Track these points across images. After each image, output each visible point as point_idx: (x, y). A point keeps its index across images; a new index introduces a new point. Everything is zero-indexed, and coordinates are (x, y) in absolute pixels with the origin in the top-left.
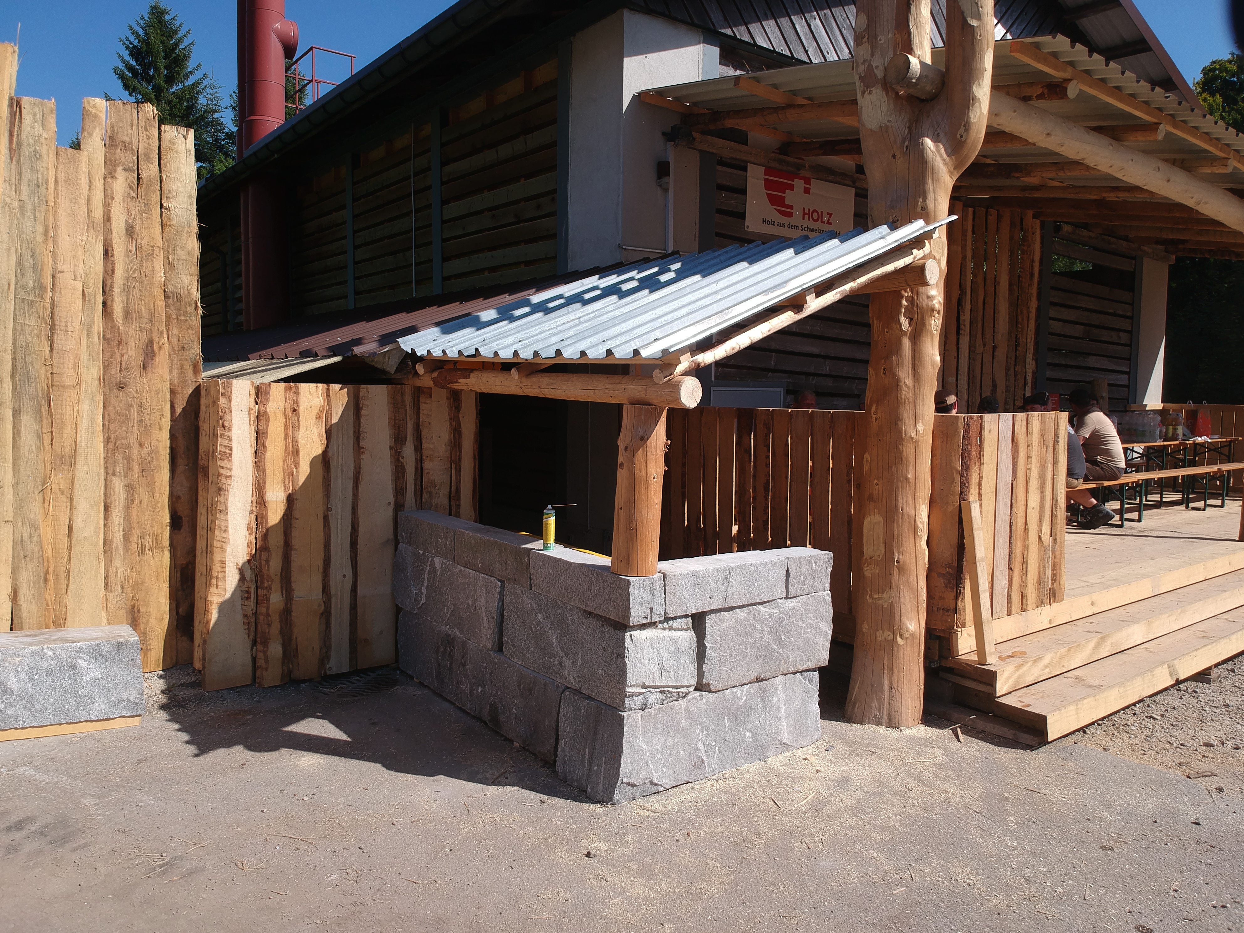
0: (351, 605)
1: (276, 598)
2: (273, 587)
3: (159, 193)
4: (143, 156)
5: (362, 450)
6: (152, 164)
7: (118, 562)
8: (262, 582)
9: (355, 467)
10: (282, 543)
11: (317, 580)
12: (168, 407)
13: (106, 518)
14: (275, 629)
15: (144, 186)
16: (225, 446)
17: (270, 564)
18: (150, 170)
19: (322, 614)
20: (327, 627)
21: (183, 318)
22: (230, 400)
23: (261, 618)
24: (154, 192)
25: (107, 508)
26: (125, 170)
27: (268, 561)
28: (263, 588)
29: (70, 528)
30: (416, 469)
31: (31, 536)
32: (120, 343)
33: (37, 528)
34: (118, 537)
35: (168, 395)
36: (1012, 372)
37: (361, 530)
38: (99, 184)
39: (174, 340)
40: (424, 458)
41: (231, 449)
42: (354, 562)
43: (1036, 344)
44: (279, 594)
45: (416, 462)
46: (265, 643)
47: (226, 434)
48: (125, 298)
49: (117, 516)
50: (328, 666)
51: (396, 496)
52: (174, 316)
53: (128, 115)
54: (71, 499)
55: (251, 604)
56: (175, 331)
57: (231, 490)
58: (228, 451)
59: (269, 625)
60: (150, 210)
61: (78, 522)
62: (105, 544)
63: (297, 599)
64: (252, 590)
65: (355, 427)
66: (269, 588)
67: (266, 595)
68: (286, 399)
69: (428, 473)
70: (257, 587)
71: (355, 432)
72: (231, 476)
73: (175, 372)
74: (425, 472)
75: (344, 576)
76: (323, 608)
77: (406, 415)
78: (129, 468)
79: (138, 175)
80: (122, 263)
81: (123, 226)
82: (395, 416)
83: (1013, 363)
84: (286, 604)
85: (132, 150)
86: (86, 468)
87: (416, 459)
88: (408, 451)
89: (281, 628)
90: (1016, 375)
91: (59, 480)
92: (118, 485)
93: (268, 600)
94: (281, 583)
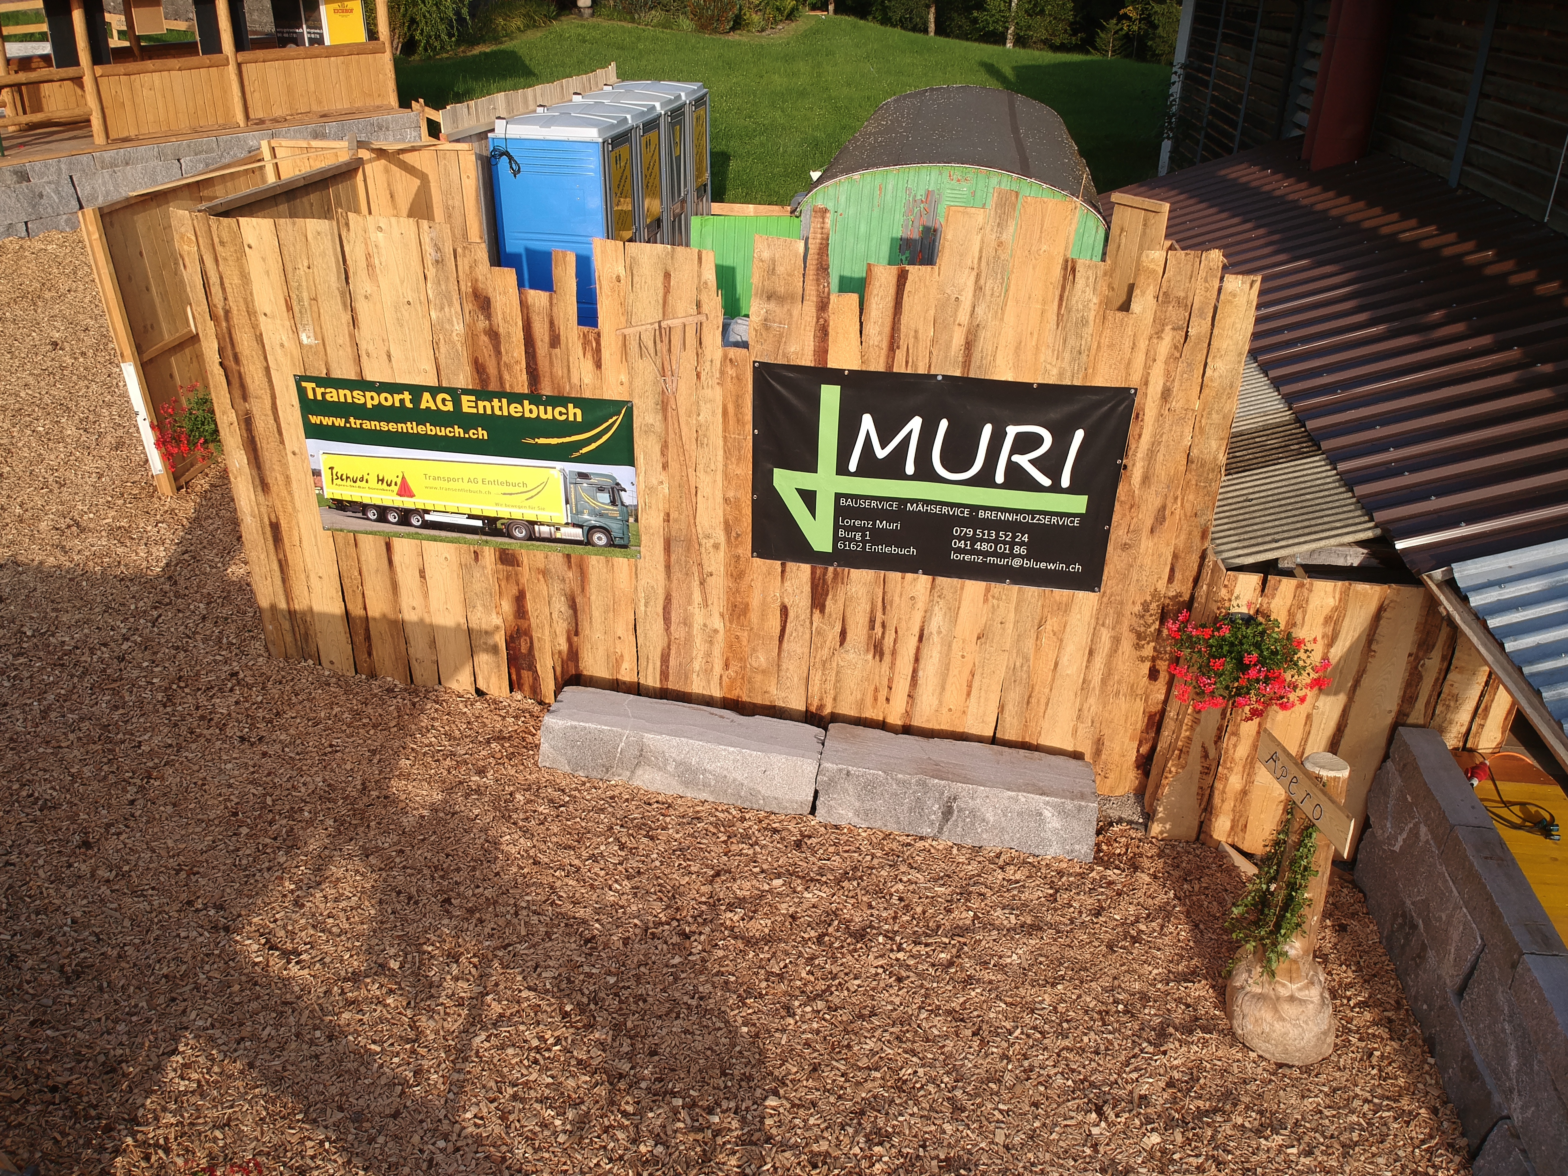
1: (1235, 781)
2: (1235, 770)
3: (1205, 351)
4: (1197, 311)
5: (1374, 654)
6: (1204, 318)
7: (1092, 700)
8: (1225, 762)
9: (1358, 672)
10: (1254, 733)
12: (1168, 569)
13: (1088, 661)
14: (1229, 805)
15: (1191, 344)
18: (1200, 327)
21: (1201, 484)
23: (1216, 793)
24: (1201, 349)
25: (1091, 653)
26: (1173, 329)
27: (1235, 746)
29: (1056, 664)
30: (1437, 680)
31: (1022, 666)
32: (1132, 506)
33: (1028, 660)
34: (1096, 679)
35: (1170, 558)
37: (1348, 731)
38: (1143, 344)
39: (1188, 506)
40: (1452, 669)
44: (1240, 776)
45: (1440, 673)
46: (1215, 815)
48: (1146, 463)
49: (1099, 662)
51: (1401, 706)
52: (1194, 482)
53: (1189, 267)
54: (1061, 640)
55: (1209, 779)
56: (1191, 497)
59: (1223, 801)
60: (1192, 371)
61: (1064, 660)
62: (1084, 682)
65: (1372, 630)
66: (1230, 769)
68: (1295, 596)
69: (1452, 685)
70: (1219, 766)
73: (1183, 537)
74: (1448, 684)
78: (1118, 621)
79: (1187, 332)
80: (1150, 428)
81: (1159, 388)
82: (1426, 621)
85: (1186, 305)
86: (1079, 616)
87: (1440, 670)
88: (1432, 661)
91: (1052, 623)
92: (1105, 636)
93: (1227, 779)
94: (1244, 767)
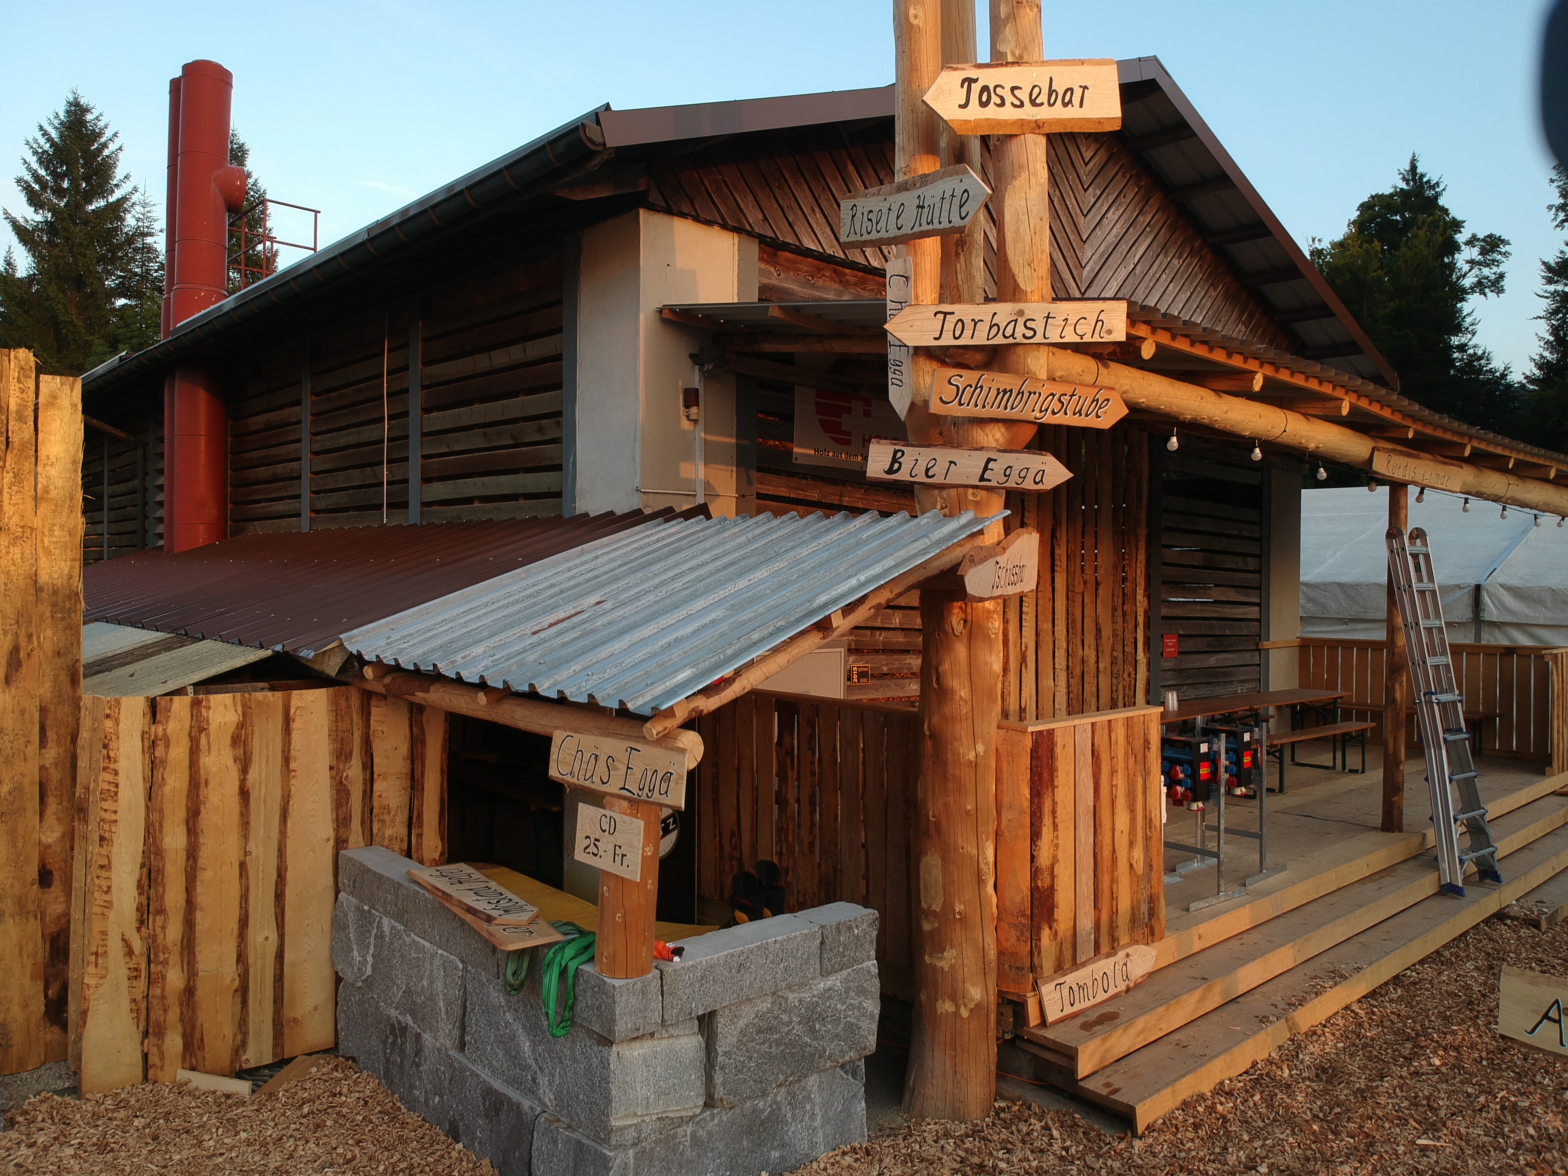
0: (275, 976)
1: (175, 978)
2: (171, 962)
3: (33, 459)
4: (14, 415)
5: (293, 774)
6: (26, 423)
8: (156, 955)
9: (283, 797)
10: (183, 903)
11: (230, 948)
12: (36, 729)
14: (174, 1014)
15: (15, 452)
16: (109, 783)
17: (167, 931)
18: (22, 432)
19: (236, 990)
20: (242, 1008)
21: (59, 615)
22: (117, 722)
23: (155, 1002)
24: (27, 458)
27: (163, 928)
28: (157, 964)
30: (364, 792)
35: (37, 716)
36: (1119, 612)
37: (289, 876)
39: (47, 644)
40: (375, 776)
41: (117, 786)
42: (279, 920)
43: (1148, 577)
44: (178, 969)
45: (365, 784)
46: (160, 1034)
47: (111, 766)
50: (244, 1058)
51: (337, 830)
52: (48, 614)
55: (142, 984)
56: (49, 633)
57: (114, 839)
58: (113, 789)
59: (165, 1011)
60: (20, 481)
63: (204, 974)
64: (143, 966)
65: (284, 745)
66: (165, 963)
67: (161, 972)
68: (192, 716)
69: (380, 796)
70: (149, 962)
71: (283, 751)
72: (116, 821)
73: (48, 685)
74: (376, 795)
75: (267, 939)
76: (237, 982)
77: (352, 723)
79: (8, 438)
82: (337, 726)
83: (1120, 602)
84: (189, 981)
87: (364, 780)
88: (354, 771)
89: (181, 1013)
90: (1124, 615)
93: (164, 978)
94: (181, 954)
